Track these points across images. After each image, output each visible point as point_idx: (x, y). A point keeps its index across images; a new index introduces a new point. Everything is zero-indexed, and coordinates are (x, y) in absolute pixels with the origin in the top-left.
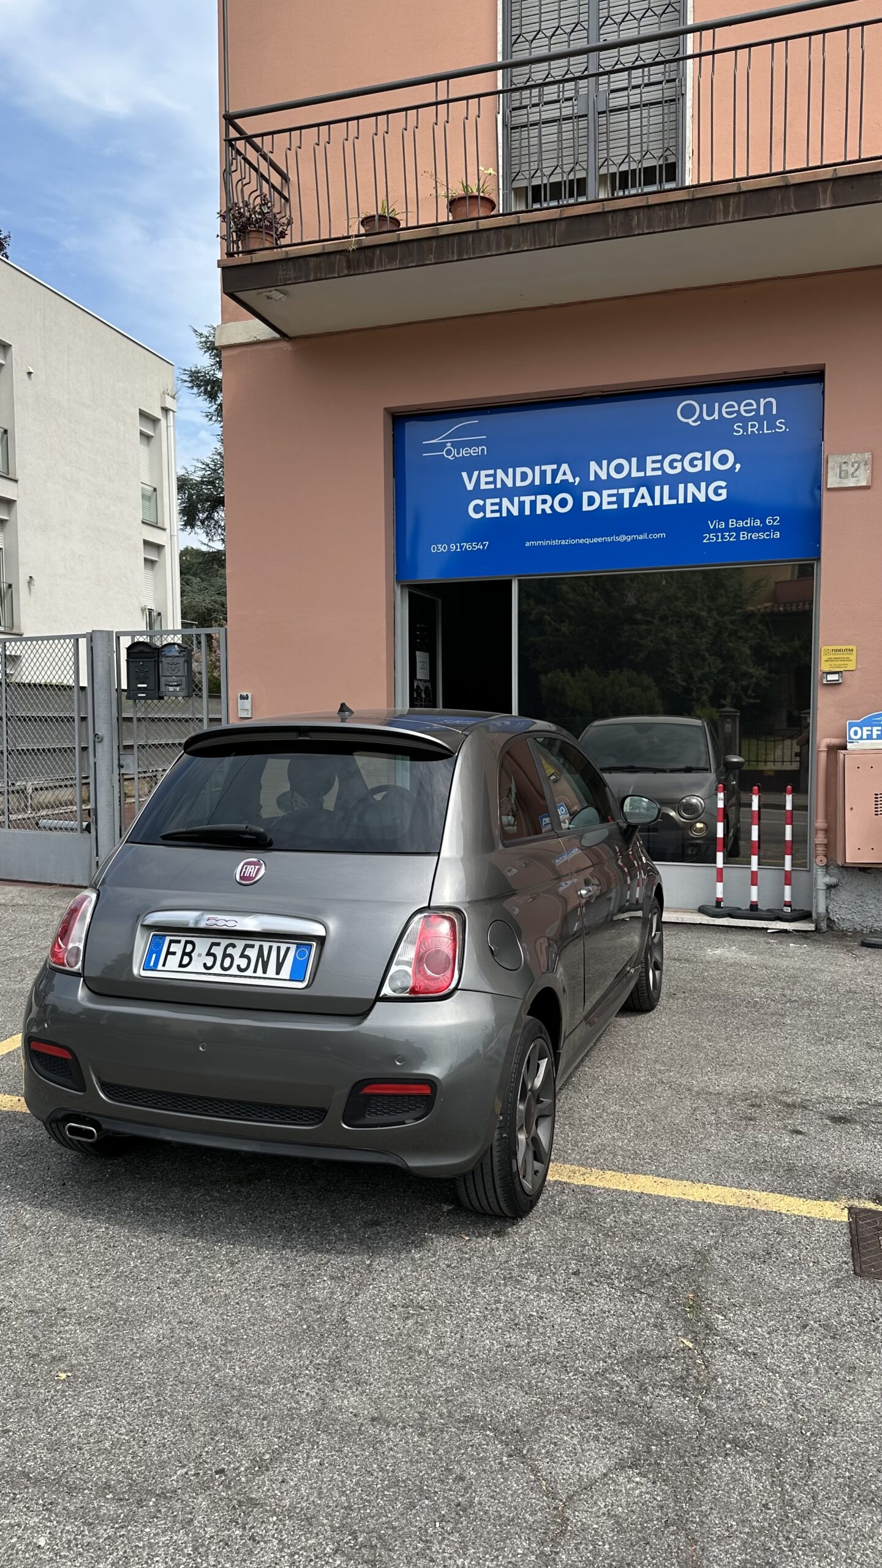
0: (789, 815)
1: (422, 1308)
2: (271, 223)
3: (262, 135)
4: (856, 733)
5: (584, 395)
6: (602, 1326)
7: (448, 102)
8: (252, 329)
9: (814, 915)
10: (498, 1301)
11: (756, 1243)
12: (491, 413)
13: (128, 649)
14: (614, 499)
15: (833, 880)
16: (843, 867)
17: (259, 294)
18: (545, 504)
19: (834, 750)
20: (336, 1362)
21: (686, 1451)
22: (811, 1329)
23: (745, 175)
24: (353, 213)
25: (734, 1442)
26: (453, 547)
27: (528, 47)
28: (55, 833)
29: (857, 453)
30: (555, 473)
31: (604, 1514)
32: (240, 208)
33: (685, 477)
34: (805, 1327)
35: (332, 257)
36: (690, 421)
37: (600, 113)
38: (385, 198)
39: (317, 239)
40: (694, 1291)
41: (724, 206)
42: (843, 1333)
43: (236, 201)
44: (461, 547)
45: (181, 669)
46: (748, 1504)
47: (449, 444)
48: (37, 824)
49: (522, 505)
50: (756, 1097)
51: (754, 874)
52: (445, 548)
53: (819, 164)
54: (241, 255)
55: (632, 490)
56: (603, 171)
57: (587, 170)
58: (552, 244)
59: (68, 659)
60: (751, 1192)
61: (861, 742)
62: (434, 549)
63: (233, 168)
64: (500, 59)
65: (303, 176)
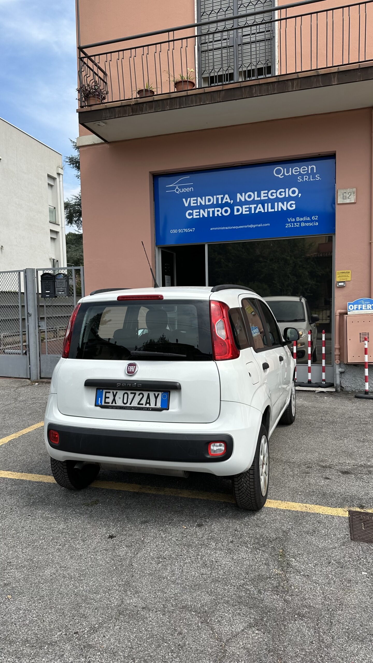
0: (324, 343)
1: (165, 558)
2: (99, 93)
3: (95, 56)
4: (351, 307)
5: (234, 165)
6: (243, 565)
7: (174, 40)
8: (92, 139)
9: (335, 385)
10: (198, 555)
11: (309, 527)
12: (195, 173)
13: (41, 276)
14: (248, 209)
15: (343, 370)
16: (347, 364)
17: (94, 123)
18: (218, 212)
19: (342, 315)
20: (128, 584)
21: (278, 619)
22: (332, 564)
23: (300, 71)
24: (134, 89)
25: (299, 614)
26: (180, 231)
27: (208, 17)
28: (11, 355)
29: (350, 188)
30: (222, 199)
31: (242, 648)
32: (86, 87)
33: (278, 200)
34: (329, 563)
35: (125, 108)
36: (279, 176)
37: (239, 45)
38: (147, 82)
39: (119, 100)
40: (282, 549)
41: (291, 83)
42: (346, 566)
43: (84, 84)
44: (183, 231)
45: (65, 285)
46: (304, 642)
47: (177, 187)
48: (4, 352)
49: (209, 212)
50: (310, 463)
51: (309, 368)
52: (176, 231)
53: (332, 66)
54: (86, 107)
55: (255, 205)
56: (240, 70)
57: (234, 70)
58: (219, 101)
59: (16, 281)
60: (308, 505)
61: (353, 311)
62: (172, 231)
63: (83, 70)
64: (196, 22)
65: (113, 73)
